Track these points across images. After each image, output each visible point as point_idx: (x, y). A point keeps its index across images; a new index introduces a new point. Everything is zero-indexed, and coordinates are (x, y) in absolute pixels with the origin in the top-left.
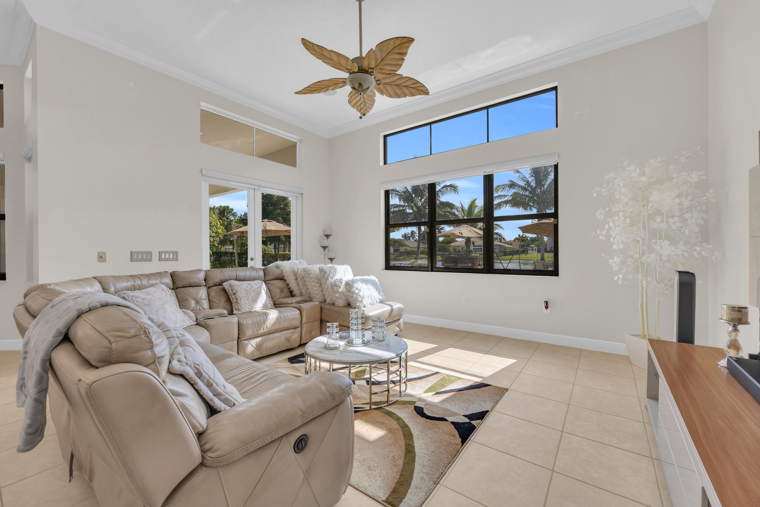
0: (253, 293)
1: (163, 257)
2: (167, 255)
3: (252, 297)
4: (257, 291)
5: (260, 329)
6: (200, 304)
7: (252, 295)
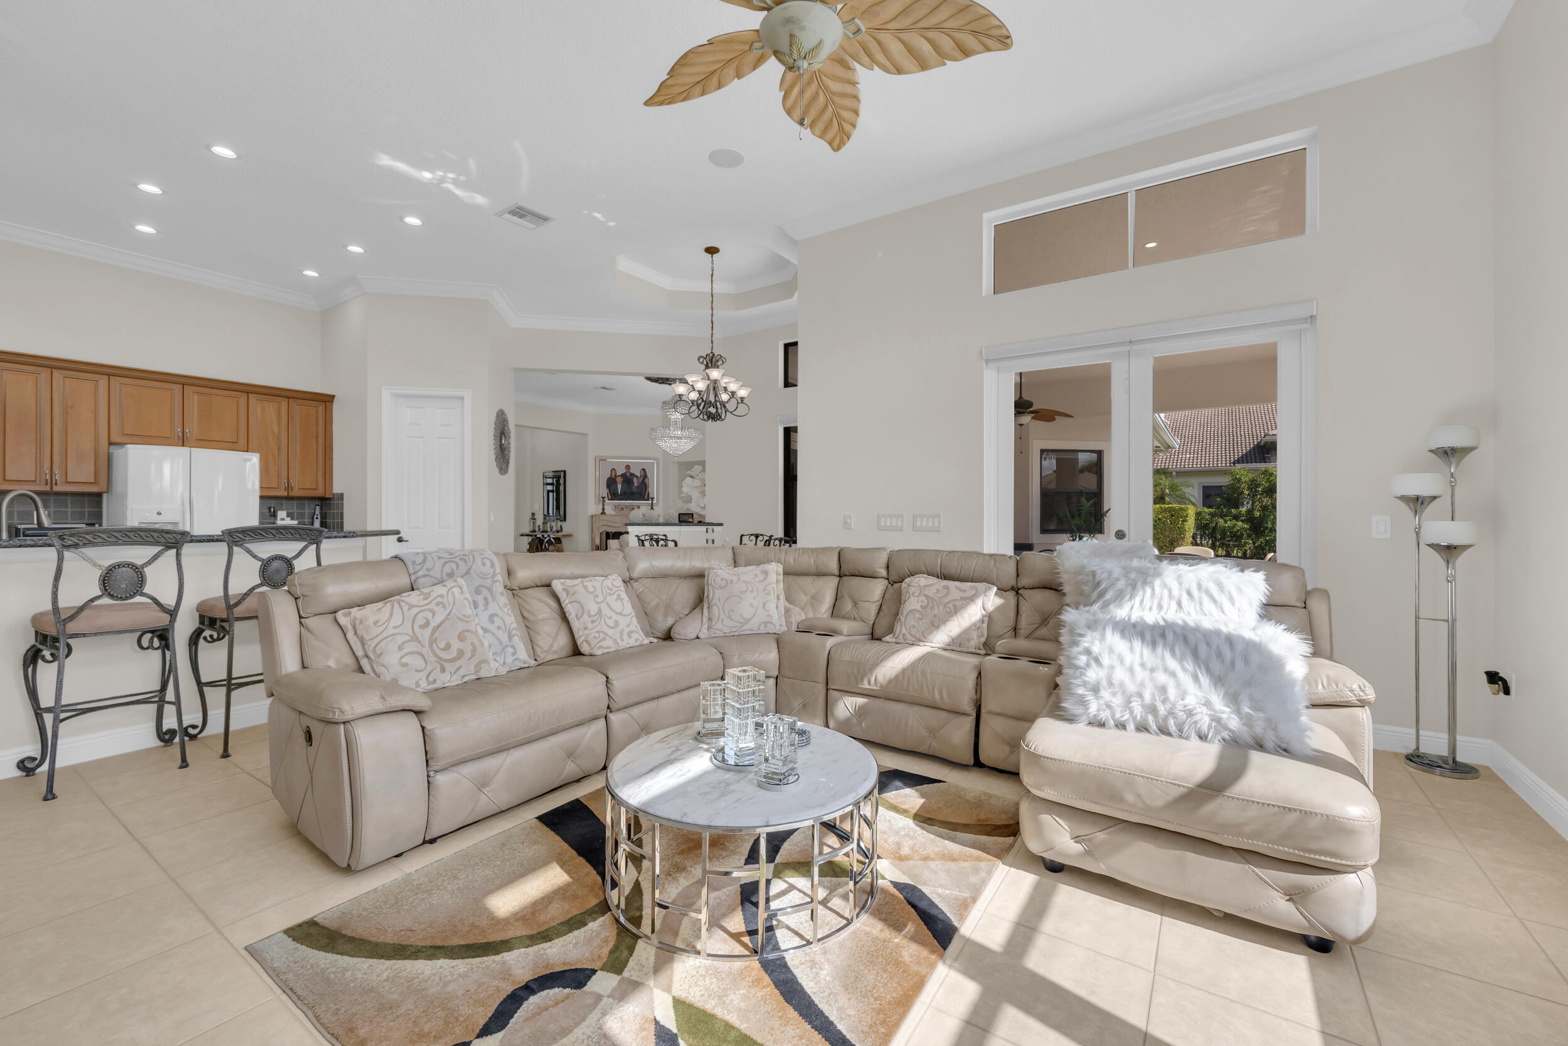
0: (941, 608)
1: (918, 524)
2: (925, 520)
3: (935, 616)
4: (954, 605)
5: (862, 680)
6: (857, 608)
7: (936, 612)
